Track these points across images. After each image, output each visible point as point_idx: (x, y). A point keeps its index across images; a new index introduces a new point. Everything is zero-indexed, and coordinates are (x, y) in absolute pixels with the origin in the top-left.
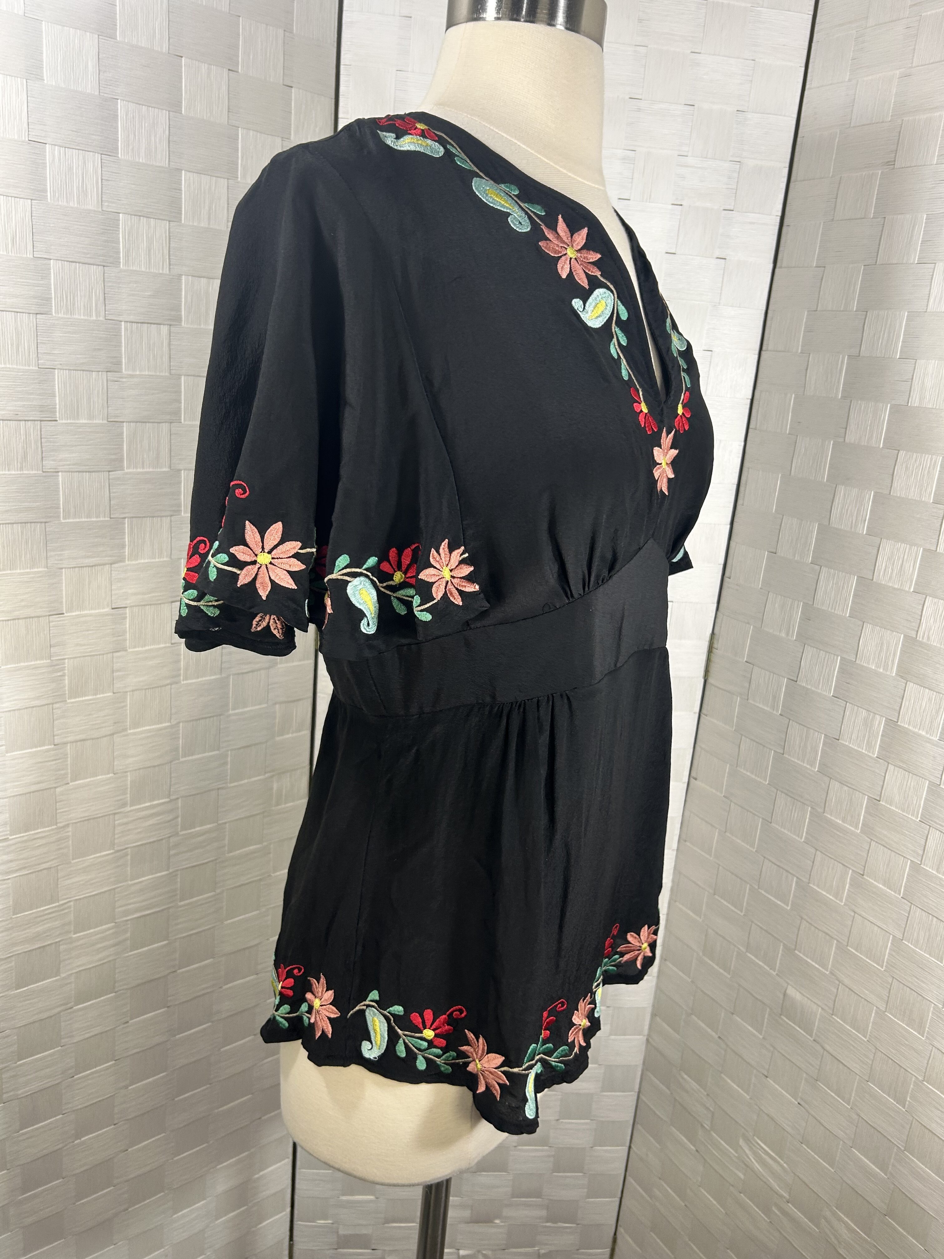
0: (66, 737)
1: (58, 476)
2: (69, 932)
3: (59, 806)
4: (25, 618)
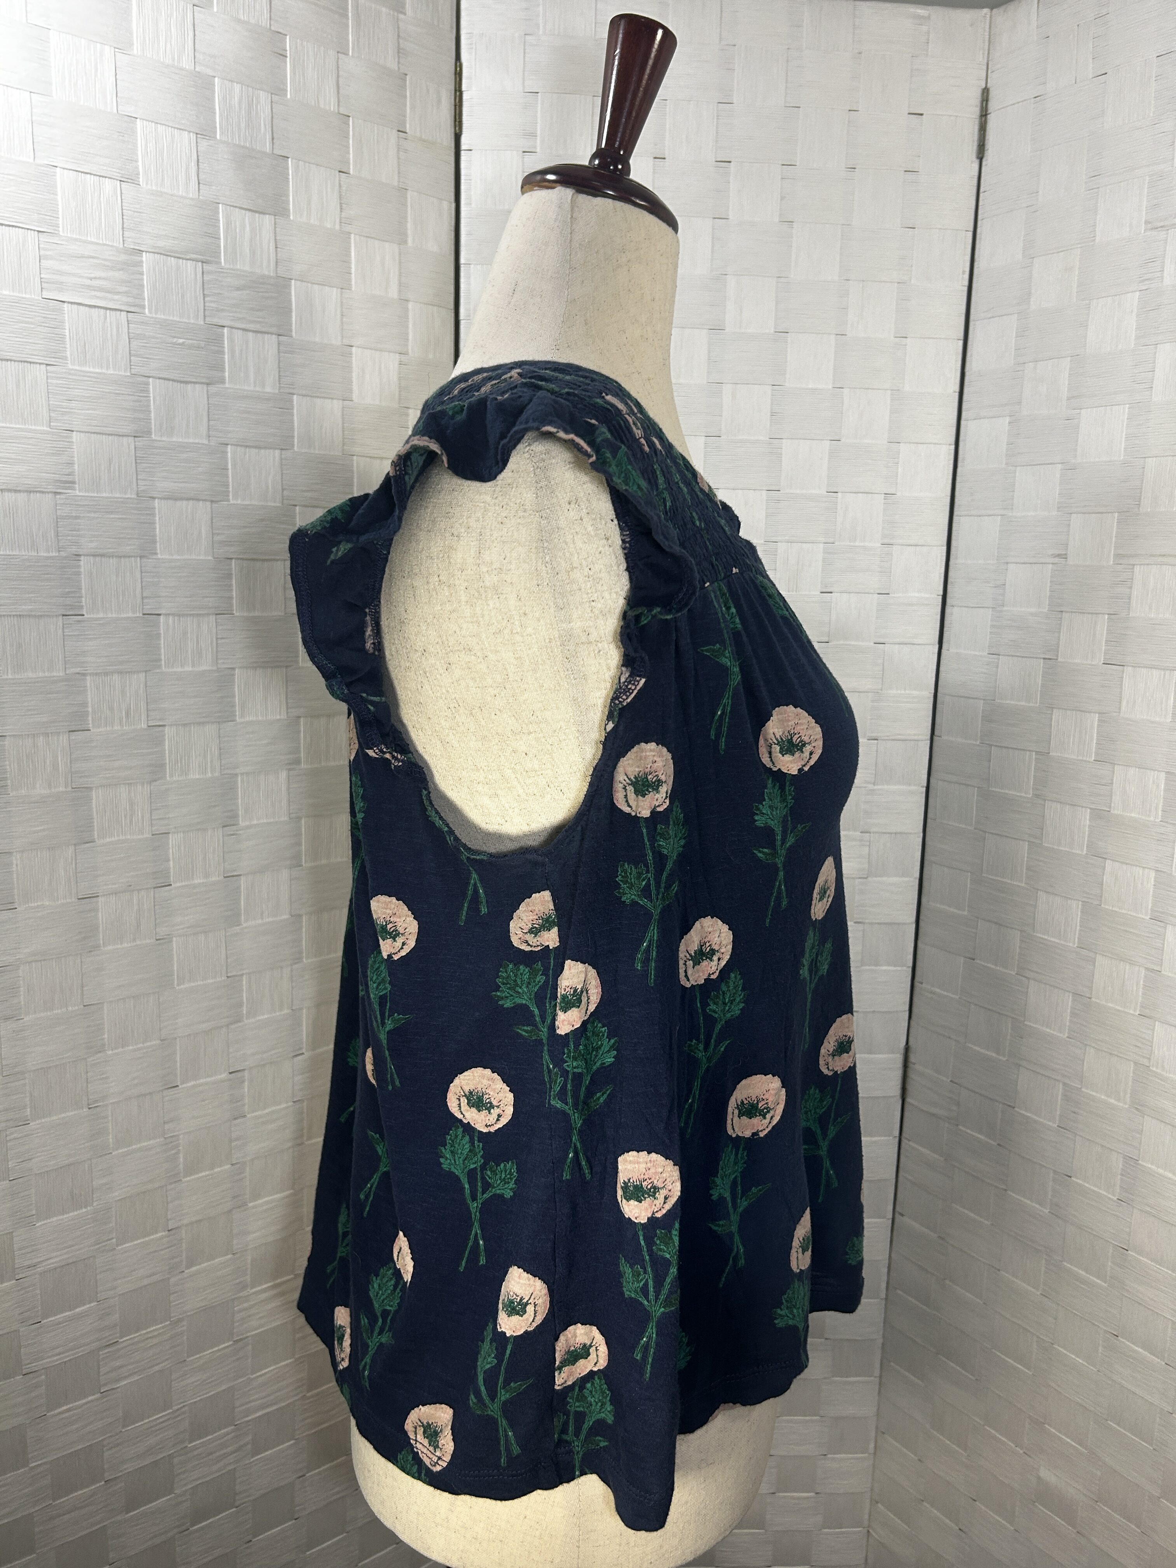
0: (180, 1220)
1: (172, 941)
2: (183, 1441)
3: (172, 1298)
4: (138, 1096)
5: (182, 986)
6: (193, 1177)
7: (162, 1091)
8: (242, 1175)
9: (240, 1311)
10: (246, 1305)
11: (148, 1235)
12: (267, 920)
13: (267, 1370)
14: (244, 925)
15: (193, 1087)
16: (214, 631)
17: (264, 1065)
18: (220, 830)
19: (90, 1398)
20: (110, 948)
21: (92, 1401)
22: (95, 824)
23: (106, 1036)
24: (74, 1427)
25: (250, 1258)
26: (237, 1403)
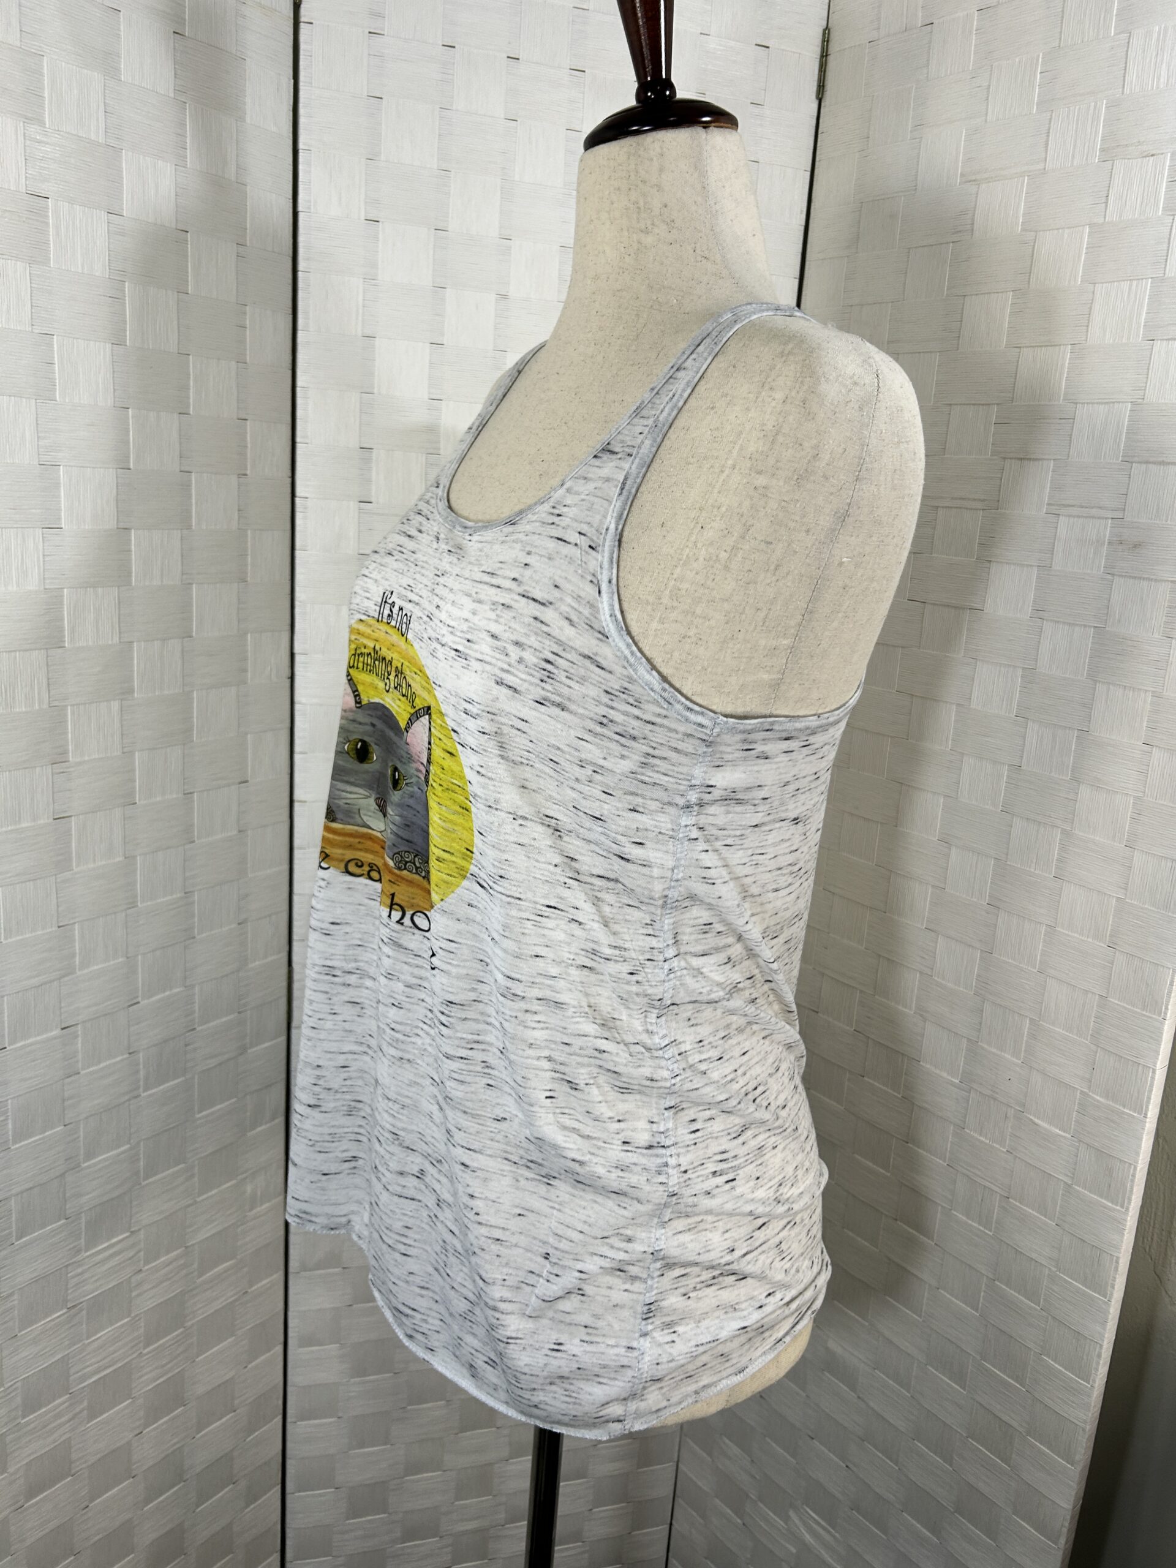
5: (9, 940)
6: (23, 1143)
8: (75, 1136)
9: (73, 1277)
10: (79, 1270)
12: (100, 864)
13: (102, 1333)
14: (76, 870)
15: (22, 1047)
16: (41, 547)
26: (72, 1371)
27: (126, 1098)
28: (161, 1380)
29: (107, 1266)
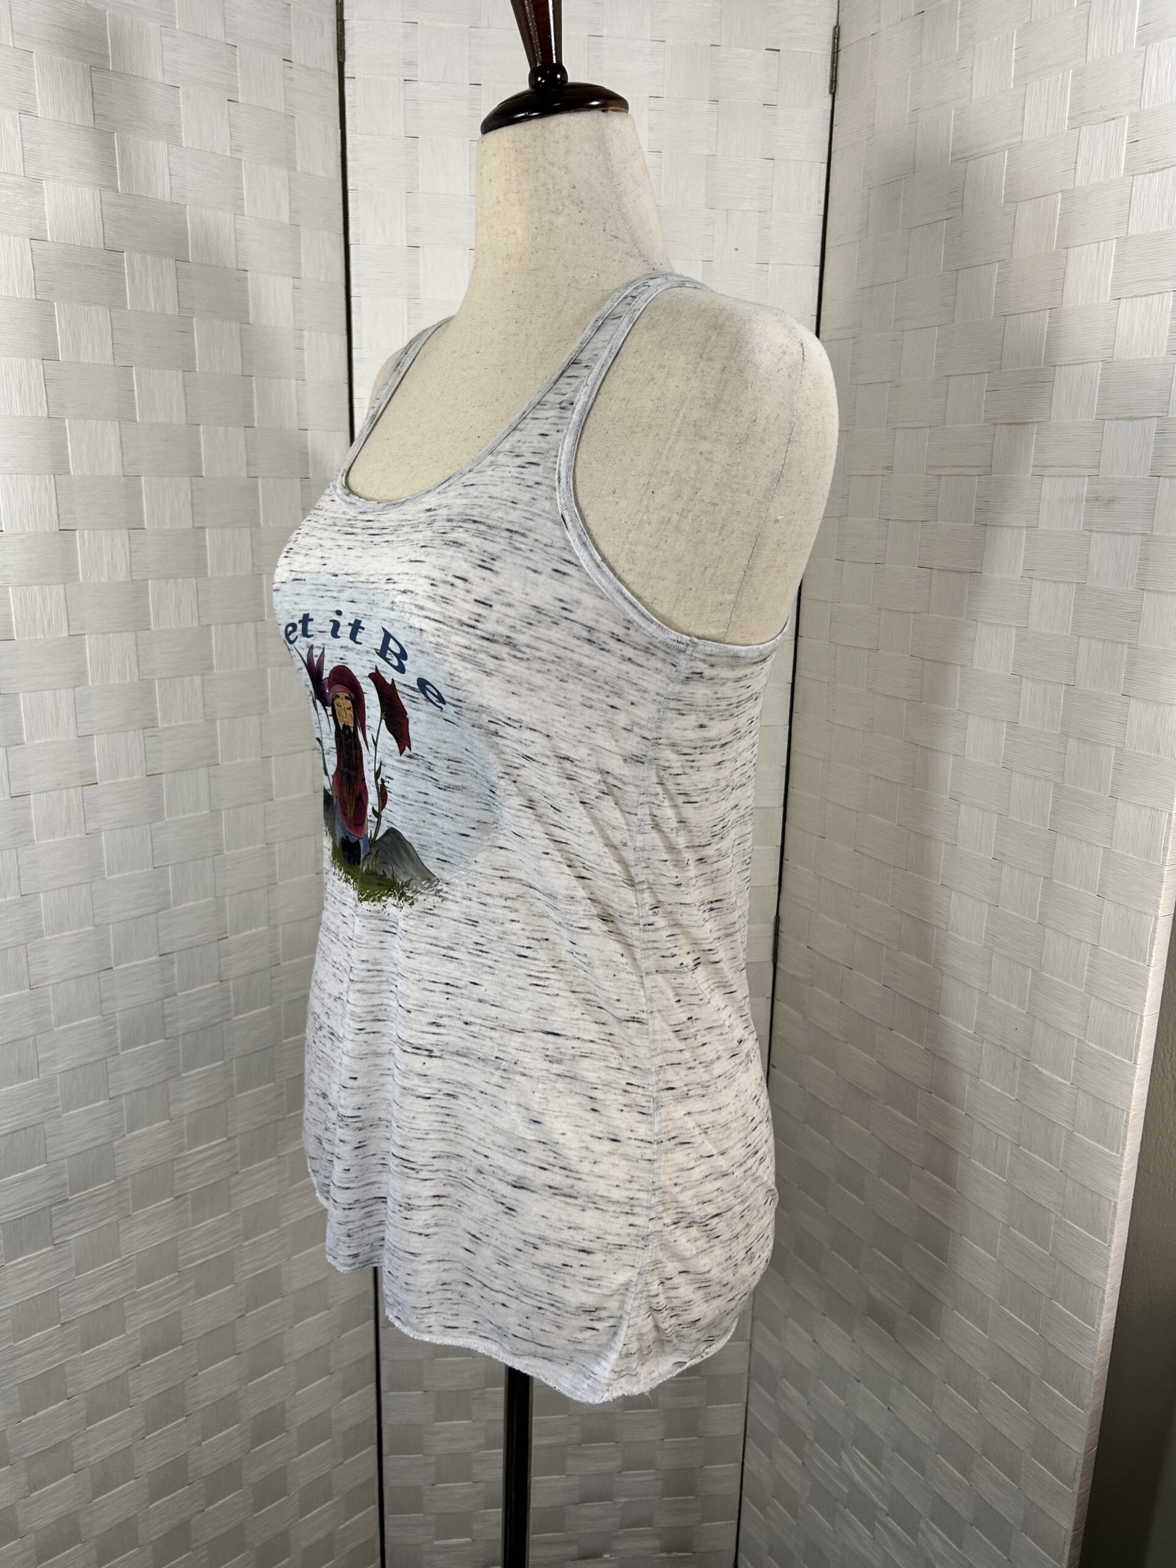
0: (120, 1090)
1: (101, 835)
2: (132, 1287)
3: (116, 1159)
4: (76, 978)
5: (112, 877)
6: (130, 1050)
7: (99, 972)
8: (175, 1049)
9: (179, 1170)
10: (184, 1165)
11: (91, 1103)
12: (189, 815)
13: (205, 1223)
14: (167, 820)
15: (127, 968)
16: (127, 543)
17: (192, 948)
18: (141, 731)
19: (45, 1250)
20: (42, 842)
21: (46, 1253)
22: (24, 728)
23: (43, 923)
24: (31, 1276)
25: (185, 1123)
26: (180, 1252)
27: (218, 1020)
28: (260, 1271)
29: (208, 1165)
